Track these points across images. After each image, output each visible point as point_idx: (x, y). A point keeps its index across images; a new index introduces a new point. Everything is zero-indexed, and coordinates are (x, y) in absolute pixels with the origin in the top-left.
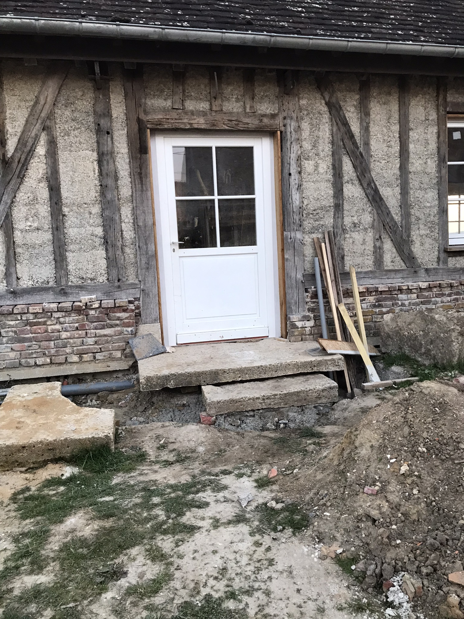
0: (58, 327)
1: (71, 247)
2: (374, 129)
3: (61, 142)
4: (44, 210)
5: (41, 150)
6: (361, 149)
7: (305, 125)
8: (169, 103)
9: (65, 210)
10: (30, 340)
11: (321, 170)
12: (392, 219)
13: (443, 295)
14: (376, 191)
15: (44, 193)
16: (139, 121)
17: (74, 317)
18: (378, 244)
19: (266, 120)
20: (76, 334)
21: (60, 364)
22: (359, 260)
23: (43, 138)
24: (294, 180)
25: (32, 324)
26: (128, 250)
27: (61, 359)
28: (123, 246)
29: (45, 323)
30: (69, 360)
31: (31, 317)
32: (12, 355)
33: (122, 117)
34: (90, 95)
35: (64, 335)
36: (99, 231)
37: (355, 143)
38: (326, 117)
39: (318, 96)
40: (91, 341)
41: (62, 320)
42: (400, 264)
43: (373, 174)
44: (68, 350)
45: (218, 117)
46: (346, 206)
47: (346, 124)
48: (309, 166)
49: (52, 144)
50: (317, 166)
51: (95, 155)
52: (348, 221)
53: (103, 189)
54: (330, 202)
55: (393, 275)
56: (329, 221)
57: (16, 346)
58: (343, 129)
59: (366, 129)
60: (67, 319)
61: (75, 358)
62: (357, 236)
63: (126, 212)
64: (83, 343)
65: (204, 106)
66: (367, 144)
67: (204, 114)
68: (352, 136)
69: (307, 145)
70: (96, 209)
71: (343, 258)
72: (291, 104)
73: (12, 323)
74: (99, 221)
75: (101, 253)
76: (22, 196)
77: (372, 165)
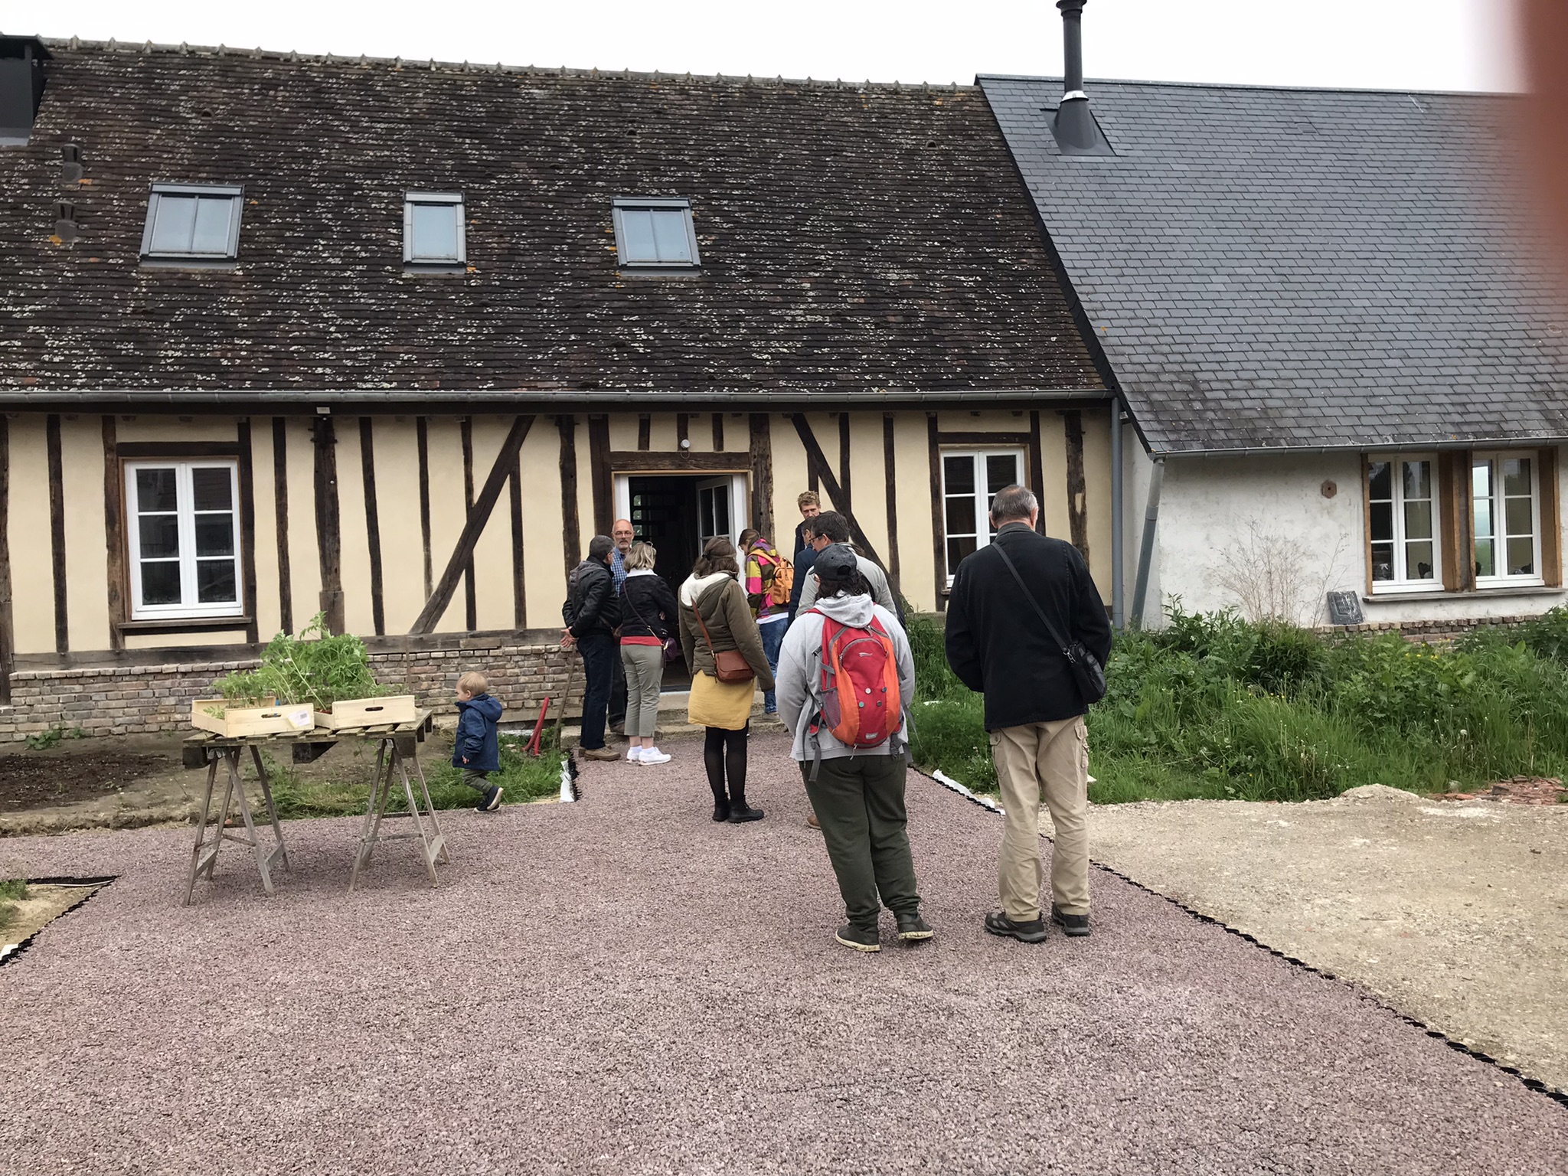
0: (517, 670)
5: (505, 494)
6: (840, 486)
7: (776, 462)
8: (634, 446)
16: (604, 464)
17: (533, 661)
19: (734, 459)
20: (535, 678)
21: (517, 709)
23: (508, 483)
24: (766, 518)
25: (491, 668)
27: (519, 704)
29: (503, 667)
30: (526, 705)
31: (491, 660)
33: (587, 461)
35: (522, 679)
37: (832, 480)
40: (548, 686)
41: (521, 663)
43: (855, 512)
44: (526, 695)
45: (685, 458)
49: (516, 486)
58: (818, 463)
60: (526, 663)
61: (533, 704)
64: (540, 689)
68: (830, 473)
72: (761, 442)
73: (472, 666)
77: (853, 502)
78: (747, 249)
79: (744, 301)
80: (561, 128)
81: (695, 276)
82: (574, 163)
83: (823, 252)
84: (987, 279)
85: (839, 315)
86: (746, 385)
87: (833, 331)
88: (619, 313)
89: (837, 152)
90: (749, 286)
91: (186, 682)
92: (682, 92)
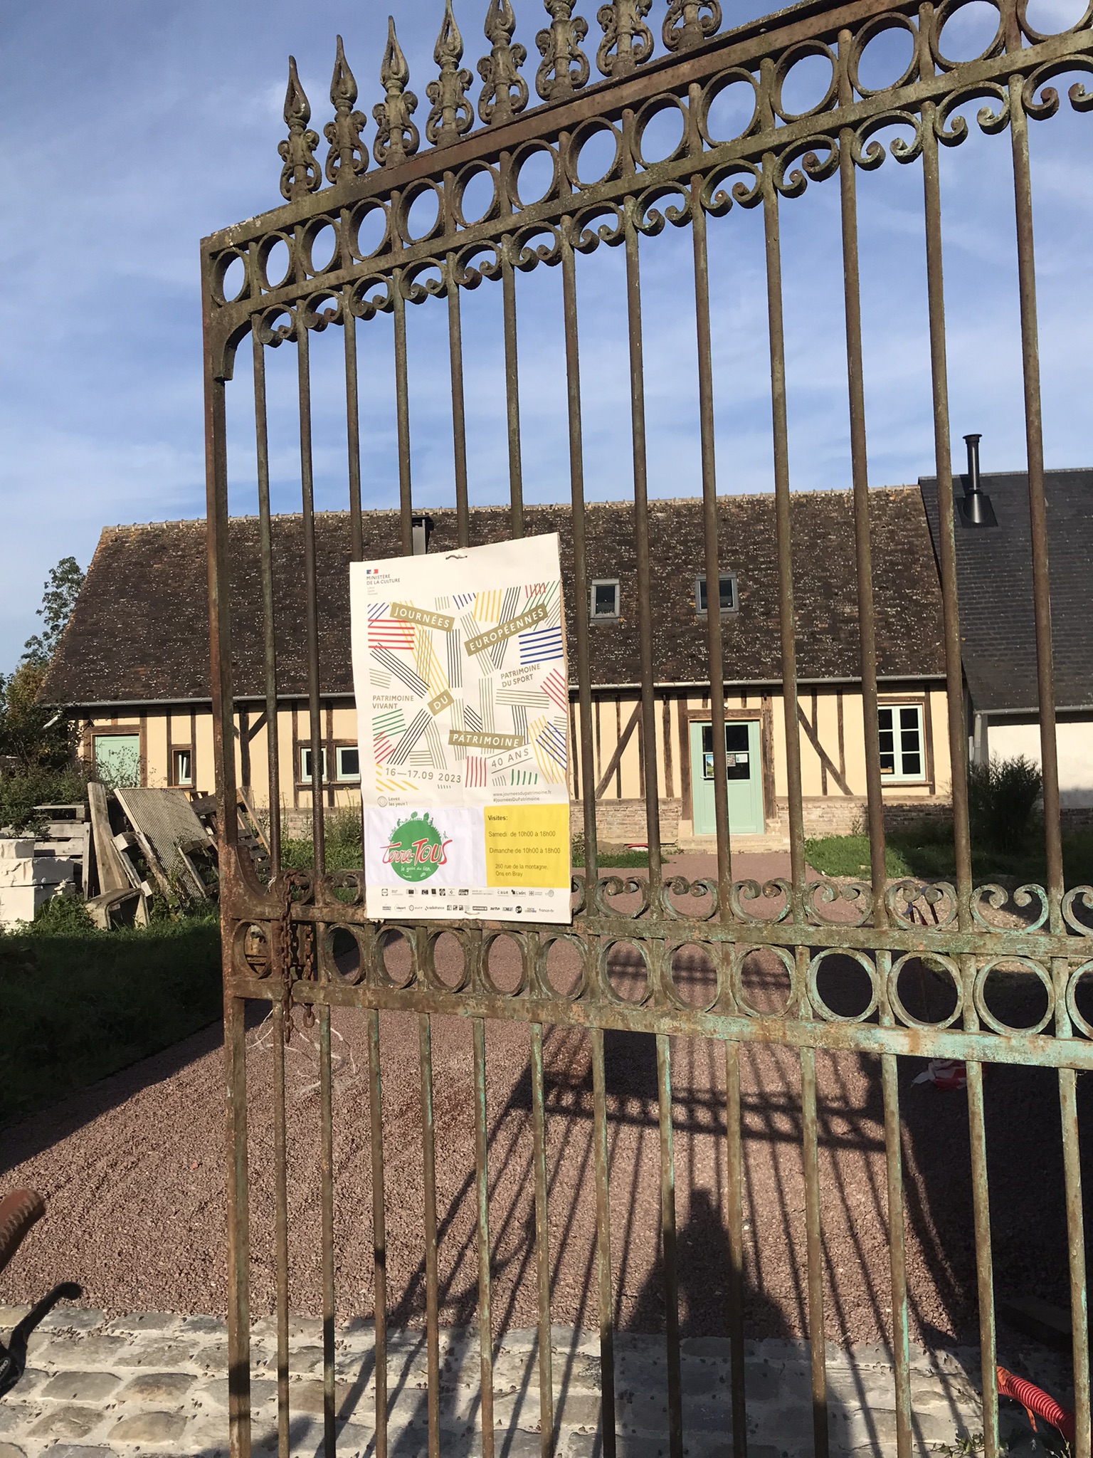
2: (821, 716)
4: (636, 760)
6: (811, 725)
8: (699, 707)
12: (833, 766)
14: (822, 750)
16: (684, 716)
18: (824, 780)
19: (752, 713)
21: (640, 837)
24: (769, 744)
25: (628, 816)
26: (676, 781)
27: (641, 835)
29: (634, 816)
33: (676, 714)
34: (662, 702)
43: (820, 740)
51: (661, 733)
53: (665, 750)
55: (835, 799)
59: (814, 715)
63: (677, 762)
66: (815, 723)
68: (806, 719)
72: (767, 703)
73: (619, 815)
77: (819, 735)
78: (766, 600)
79: (760, 629)
80: (671, 536)
81: (735, 616)
82: (677, 556)
83: (808, 598)
84: (904, 608)
85: (813, 634)
86: (755, 677)
87: (808, 644)
88: (694, 639)
89: (824, 536)
90: (764, 620)
92: (740, 506)
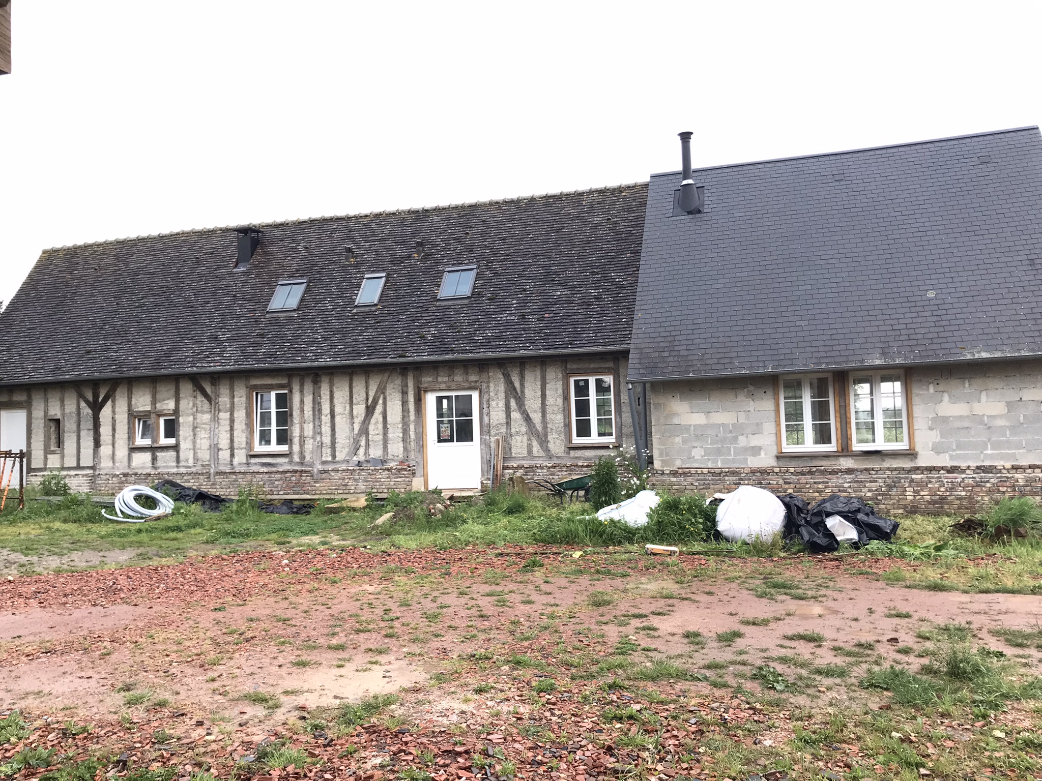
1: (390, 442)
2: (526, 385)
3: (388, 398)
4: (380, 426)
5: (381, 402)
6: (519, 395)
7: (491, 385)
8: (431, 379)
9: (388, 426)
10: (369, 481)
11: (500, 406)
12: (536, 430)
13: (562, 471)
14: (528, 415)
15: (381, 419)
16: (419, 388)
17: (386, 472)
18: (529, 442)
19: (472, 384)
20: (387, 480)
21: (380, 493)
22: (519, 451)
23: (382, 397)
24: (485, 411)
26: (412, 444)
27: (381, 491)
28: (410, 442)
32: (363, 487)
33: (412, 386)
34: (400, 378)
35: (383, 480)
36: (401, 435)
37: (516, 392)
38: (502, 380)
39: (498, 370)
40: (392, 483)
42: (542, 454)
43: (526, 407)
44: (384, 487)
45: (451, 384)
46: (512, 423)
47: (512, 383)
48: (493, 404)
49: (385, 399)
50: (497, 404)
51: (401, 403)
52: (513, 430)
53: (404, 417)
54: (505, 421)
55: (537, 459)
56: (504, 430)
57: (365, 484)
58: (510, 386)
59: (522, 385)
61: (386, 491)
62: (519, 438)
63: (412, 427)
65: (446, 379)
66: (523, 392)
67: (445, 382)
68: (515, 389)
69: (491, 394)
70: (400, 426)
71: (510, 449)
72: (485, 375)
74: (401, 430)
75: (401, 445)
76: (373, 421)
77: (526, 403)
78: (495, 287)
81: (466, 302)
90: (488, 304)
91: (267, 476)
